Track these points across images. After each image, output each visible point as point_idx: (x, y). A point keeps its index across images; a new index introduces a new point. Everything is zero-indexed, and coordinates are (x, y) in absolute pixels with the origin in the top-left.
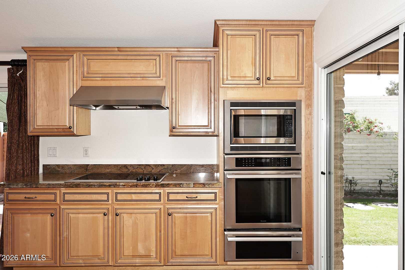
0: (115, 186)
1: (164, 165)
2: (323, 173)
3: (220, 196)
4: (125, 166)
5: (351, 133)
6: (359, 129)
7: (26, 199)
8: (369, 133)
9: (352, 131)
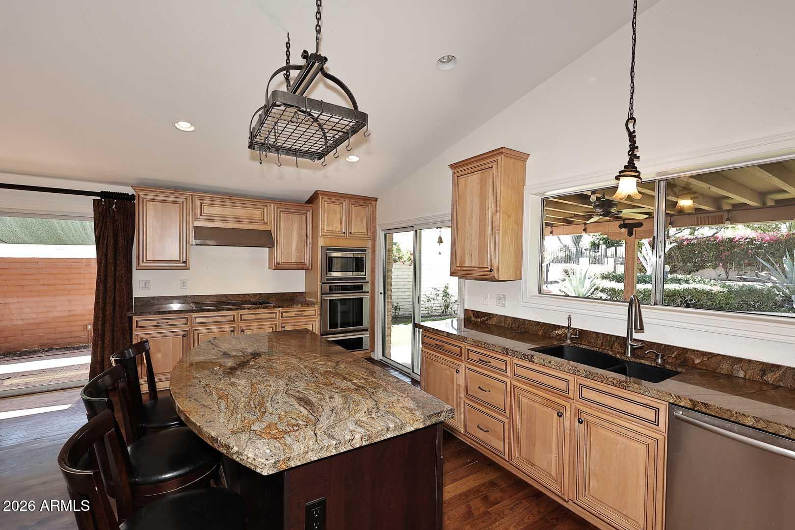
0: (241, 309)
1: (261, 294)
2: (381, 293)
3: (318, 312)
4: (225, 296)
5: (397, 263)
6: (403, 260)
7: (158, 324)
8: (410, 264)
9: (397, 261)
